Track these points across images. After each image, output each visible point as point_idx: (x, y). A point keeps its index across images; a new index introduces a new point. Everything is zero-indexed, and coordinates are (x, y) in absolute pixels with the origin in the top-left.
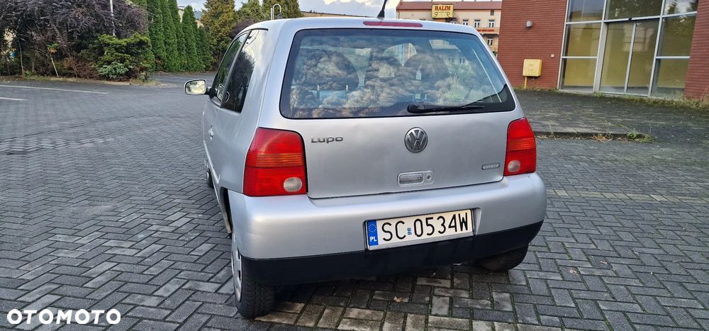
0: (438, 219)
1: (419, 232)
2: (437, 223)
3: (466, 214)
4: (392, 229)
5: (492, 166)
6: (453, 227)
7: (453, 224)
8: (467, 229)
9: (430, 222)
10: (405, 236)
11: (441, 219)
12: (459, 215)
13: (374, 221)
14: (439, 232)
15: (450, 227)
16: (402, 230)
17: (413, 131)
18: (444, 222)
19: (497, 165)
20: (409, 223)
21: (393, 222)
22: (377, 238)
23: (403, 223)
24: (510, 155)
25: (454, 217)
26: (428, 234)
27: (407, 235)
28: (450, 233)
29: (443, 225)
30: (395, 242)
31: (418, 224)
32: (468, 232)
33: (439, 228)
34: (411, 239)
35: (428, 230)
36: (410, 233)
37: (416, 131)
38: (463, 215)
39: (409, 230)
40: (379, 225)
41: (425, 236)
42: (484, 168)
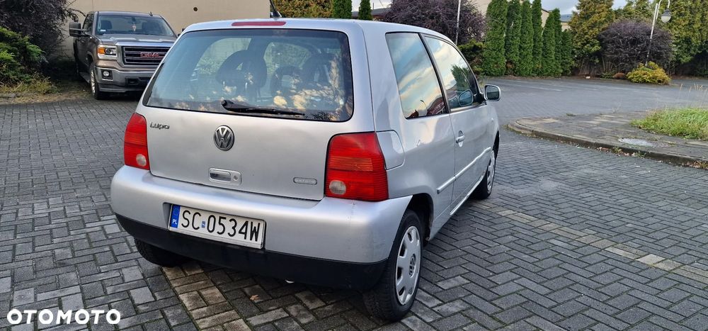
0: (231, 221)
1: (211, 229)
2: (229, 225)
3: (259, 224)
4: (190, 217)
5: (307, 181)
6: (243, 233)
7: (244, 231)
8: (256, 240)
9: (222, 221)
10: (198, 228)
11: (233, 222)
12: (252, 223)
13: (179, 207)
14: (229, 234)
15: (240, 232)
17: (220, 128)
18: (235, 226)
19: (314, 182)
20: (205, 217)
21: (193, 212)
23: (200, 215)
24: (330, 173)
25: (246, 224)
26: (218, 233)
27: (200, 227)
28: (239, 239)
29: (234, 228)
30: (189, 231)
31: (212, 219)
33: (229, 230)
34: (203, 233)
35: (219, 228)
36: (203, 227)
37: (223, 130)
38: (255, 225)
39: (204, 223)
41: (215, 233)
42: (296, 180)
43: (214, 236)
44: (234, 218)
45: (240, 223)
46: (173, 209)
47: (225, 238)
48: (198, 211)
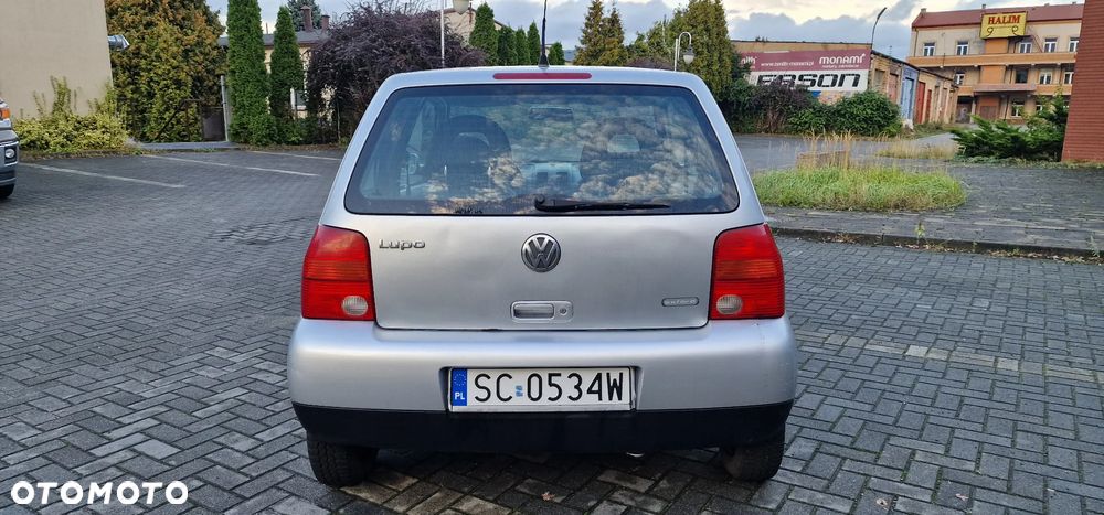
0: (570, 377)
1: (535, 394)
3: (621, 374)
5: (683, 302)
6: (594, 392)
7: (596, 388)
8: (620, 399)
9: (555, 380)
10: (510, 398)
13: (464, 370)
14: (570, 397)
15: (590, 391)
16: (507, 388)
17: (534, 238)
19: (694, 301)
21: (494, 375)
22: (465, 395)
23: (510, 377)
25: (599, 377)
26: (550, 399)
27: (514, 395)
28: (589, 402)
29: (577, 387)
30: (494, 405)
31: (535, 381)
32: (622, 404)
34: (521, 404)
36: (519, 394)
37: (541, 240)
38: (615, 375)
39: (519, 388)
40: (471, 376)
43: (544, 405)
44: (575, 370)
45: (588, 378)
46: (453, 377)
47: (564, 404)
48: (506, 371)
